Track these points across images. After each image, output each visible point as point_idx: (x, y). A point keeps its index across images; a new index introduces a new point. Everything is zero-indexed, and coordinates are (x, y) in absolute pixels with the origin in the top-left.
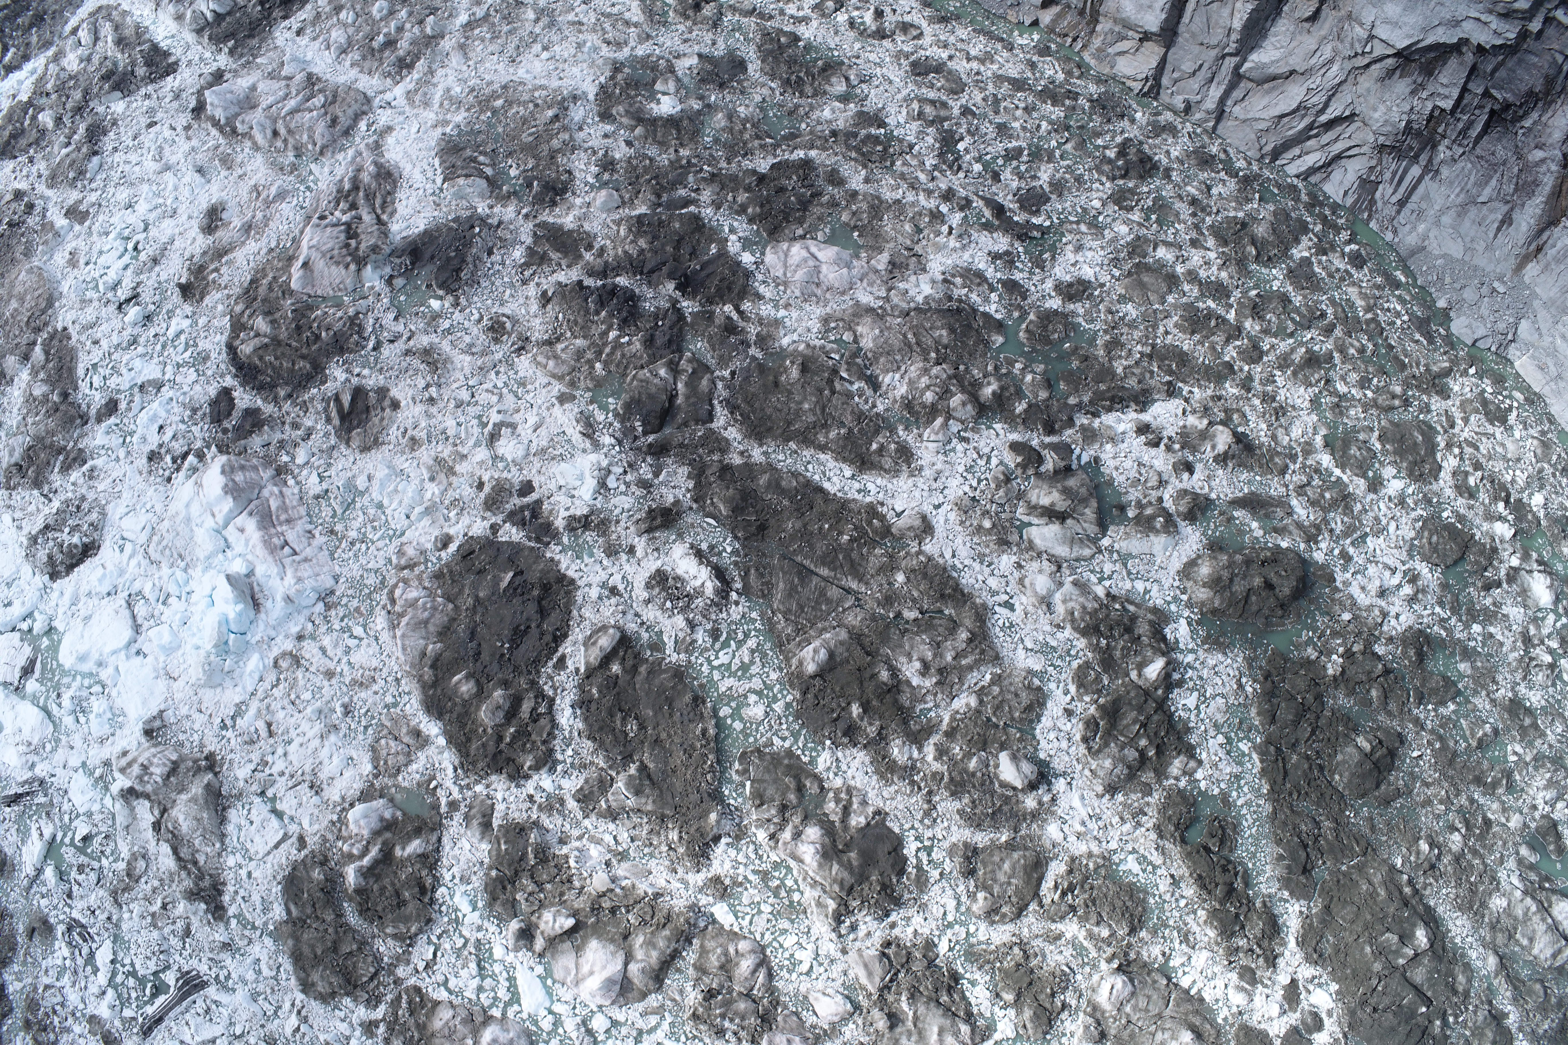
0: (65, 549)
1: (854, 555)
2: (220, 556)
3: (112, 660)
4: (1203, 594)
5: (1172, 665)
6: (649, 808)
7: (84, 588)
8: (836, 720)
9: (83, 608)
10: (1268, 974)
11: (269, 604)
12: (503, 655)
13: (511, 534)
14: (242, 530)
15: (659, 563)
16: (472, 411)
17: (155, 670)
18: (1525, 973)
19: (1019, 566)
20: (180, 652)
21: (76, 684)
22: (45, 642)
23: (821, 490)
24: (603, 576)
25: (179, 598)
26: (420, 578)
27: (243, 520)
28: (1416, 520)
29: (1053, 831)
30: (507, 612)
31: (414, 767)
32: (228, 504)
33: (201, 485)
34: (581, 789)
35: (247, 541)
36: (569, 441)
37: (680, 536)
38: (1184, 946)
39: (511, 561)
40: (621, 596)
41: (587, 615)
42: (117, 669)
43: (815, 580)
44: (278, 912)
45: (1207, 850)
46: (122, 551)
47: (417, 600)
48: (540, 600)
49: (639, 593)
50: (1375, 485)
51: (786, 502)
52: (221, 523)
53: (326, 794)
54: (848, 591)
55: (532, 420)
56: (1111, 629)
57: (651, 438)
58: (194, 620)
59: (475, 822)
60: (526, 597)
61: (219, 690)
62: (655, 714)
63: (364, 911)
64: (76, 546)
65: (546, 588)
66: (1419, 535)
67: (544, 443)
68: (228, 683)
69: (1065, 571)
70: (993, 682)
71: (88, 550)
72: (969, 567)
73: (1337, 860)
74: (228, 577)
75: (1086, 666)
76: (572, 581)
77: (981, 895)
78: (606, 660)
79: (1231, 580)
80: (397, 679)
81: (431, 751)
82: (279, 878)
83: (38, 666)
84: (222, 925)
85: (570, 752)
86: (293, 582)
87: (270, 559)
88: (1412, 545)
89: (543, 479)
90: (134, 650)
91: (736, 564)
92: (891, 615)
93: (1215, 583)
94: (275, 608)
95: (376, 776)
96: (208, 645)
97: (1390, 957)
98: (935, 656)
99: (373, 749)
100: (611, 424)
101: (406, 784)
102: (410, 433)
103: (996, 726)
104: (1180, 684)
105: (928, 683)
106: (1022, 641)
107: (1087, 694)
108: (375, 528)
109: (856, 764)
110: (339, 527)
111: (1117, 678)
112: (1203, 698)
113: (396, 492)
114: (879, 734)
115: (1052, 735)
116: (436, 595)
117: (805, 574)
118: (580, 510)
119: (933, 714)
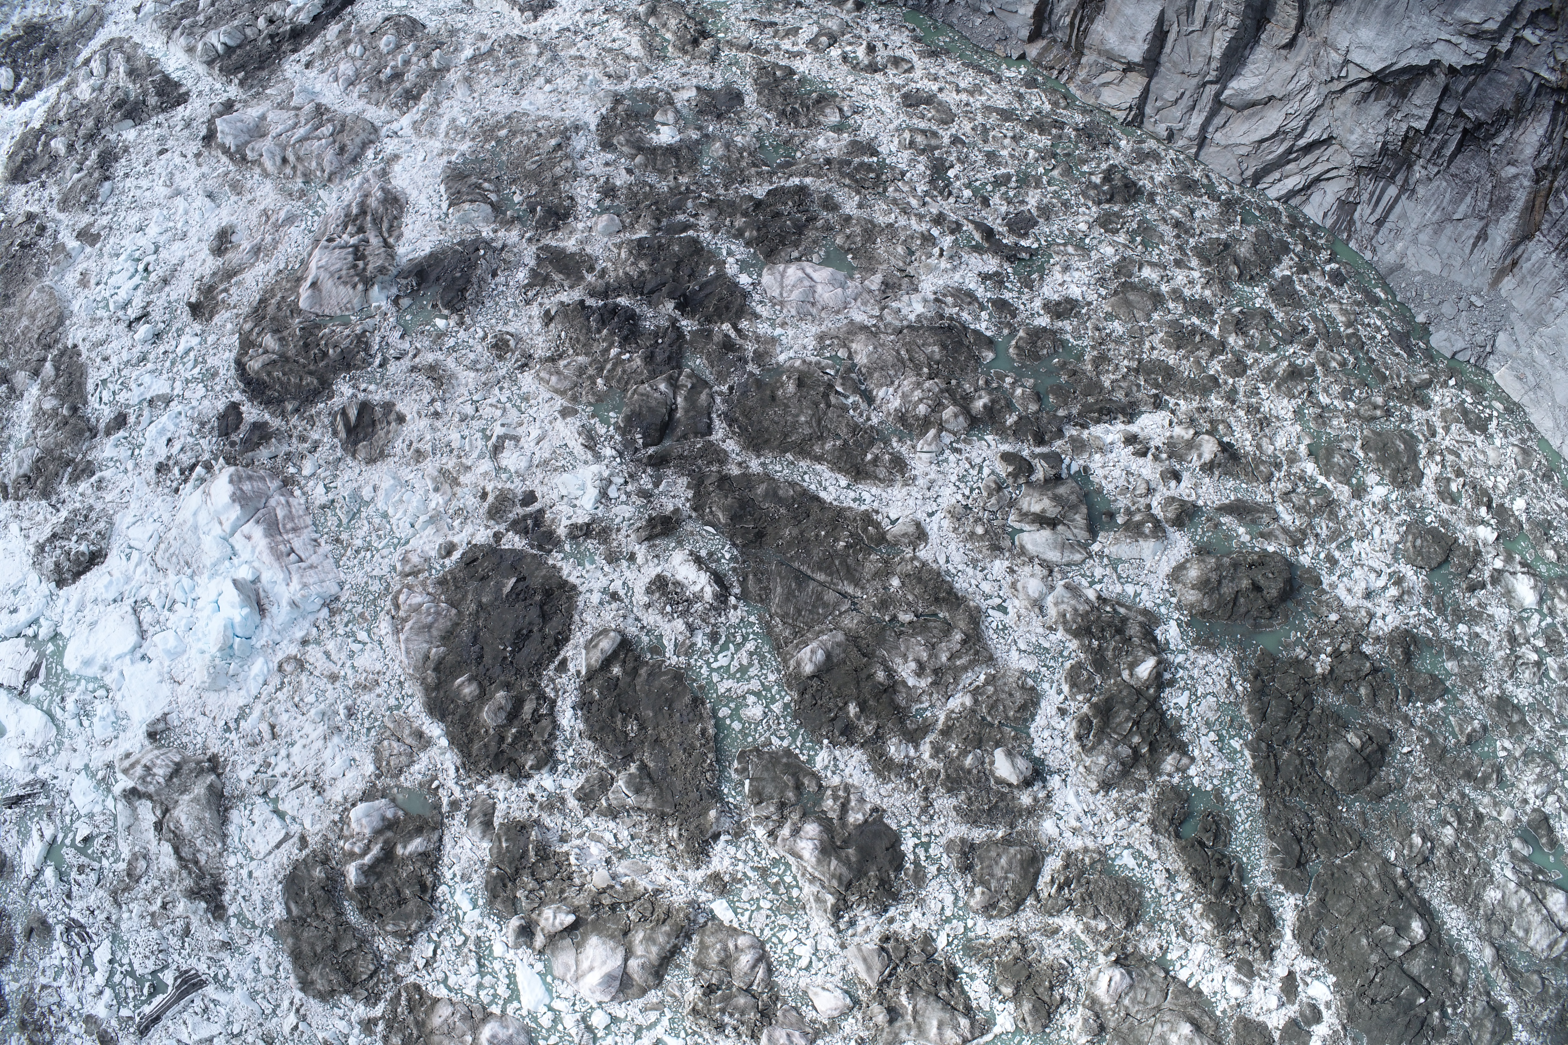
0: (72, 557)
1: (850, 561)
2: (227, 563)
3: (117, 665)
4: (1192, 596)
5: (1162, 665)
6: (649, 806)
7: (91, 595)
8: (833, 719)
9: (89, 614)
10: (1266, 966)
11: (274, 610)
12: (505, 658)
13: (514, 541)
14: (249, 538)
15: (659, 569)
16: (476, 424)
17: (160, 674)
18: (1522, 964)
19: (1011, 571)
20: (185, 657)
21: (80, 689)
22: (50, 648)
23: (817, 500)
24: (604, 582)
25: (185, 604)
26: (424, 584)
27: (250, 527)
28: (1399, 525)
29: (1048, 828)
30: (509, 617)
31: (416, 768)
32: (236, 511)
33: (209, 494)
34: (580, 789)
35: (254, 548)
36: (571, 453)
37: (680, 543)
38: (1181, 939)
39: (514, 568)
40: (622, 601)
41: (588, 620)
42: (122, 674)
43: (812, 585)
44: (278, 911)
45: (1202, 844)
46: (129, 559)
47: (420, 605)
48: (542, 605)
49: (640, 598)
50: (1359, 492)
51: (783, 511)
52: (228, 530)
53: (328, 794)
54: (844, 595)
55: (535, 433)
56: (1103, 630)
57: (651, 450)
58: (199, 626)
59: (476, 821)
60: (528, 602)
61: (223, 693)
62: (655, 717)
63: (364, 909)
64: (83, 554)
65: (548, 593)
66: (1403, 539)
67: (547, 456)
68: (232, 686)
69: (1057, 575)
70: (987, 682)
71: (95, 558)
72: (963, 572)
73: (1331, 854)
74: (235, 582)
75: (1078, 667)
76: (574, 587)
77: (978, 890)
78: (607, 663)
79: (1220, 582)
80: (400, 683)
81: (433, 751)
82: (280, 877)
83: (43, 671)
84: (221, 924)
85: (570, 752)
86: (298, 587)
87: (276, 565)
88: (1397, 549)
89: (545, 489)
90: (139, 655)
91: (734, 570)
92: (887, 618)
93: (1204, 585)
94: (280, 613)
95: (378, 777)
96: (214, 650)
97: (1386, 949)
98: (930, 656)
99: (376, 750)
100: (612, 437)
101: (408, 784)
102: (415, 445)
103: (991, 725)
104: (1172, 683)
105: (924, 683)
106: (1016, 643)
107: (1080, 693)
108: (379, 537)
109: (853, 762)
110: (344, 536)
111: (1109, 678)
112: (1195, 697)
113: (401, 501)
114: (876, 733)
115: (1046, 734)
116: (440, 601)
117: (802, 579)
118: (582, 518)
119: (929, 714)
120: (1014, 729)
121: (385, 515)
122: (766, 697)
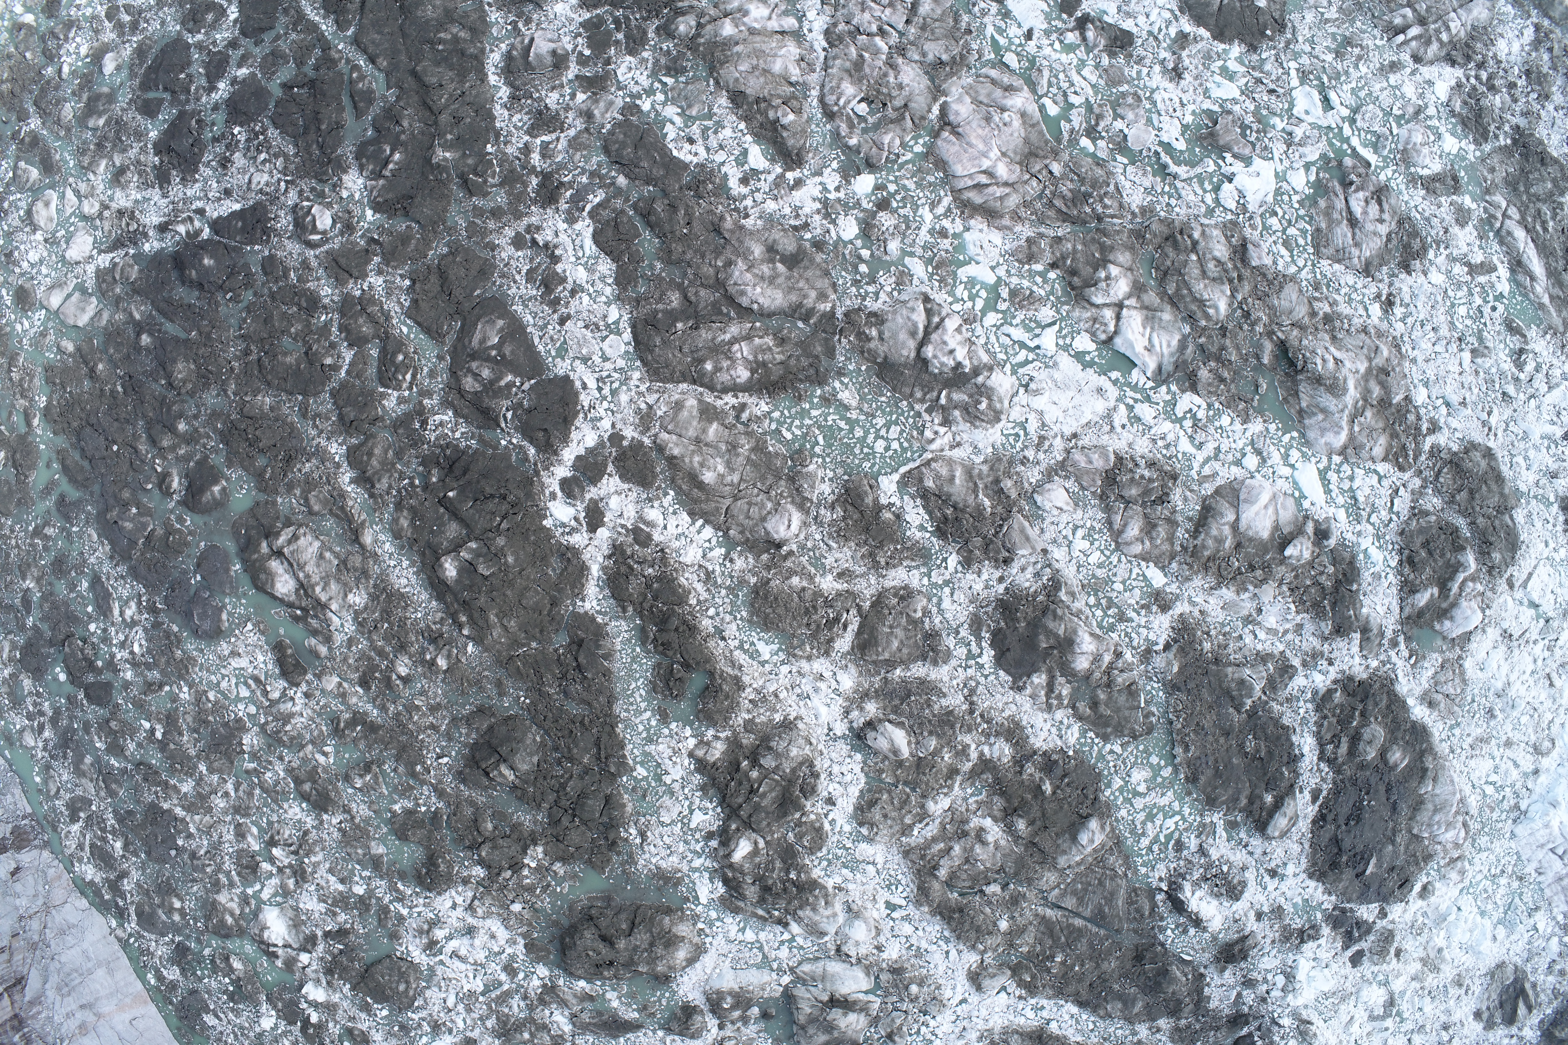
1: (1049, 943)
4: (682, 930)
5: (722, 855)
6: (1230, 670)
8: (1065, 776)
10: (621, 539)
12: (1367, 793)
13: (1367, 912)
15: (1234, 908)
16: (1409, 1026)
18: (329, 523)
19: (879, 949)
23: (1081, 1004)
24: (1283, 887)
28: (421, 1008)
29: (848, 681)
31: (1430, 673)
34: (1291, 678)
36: (1320, 1014)
37: (1215, 938)
38: (710, 568)
39: (1367, 886)
40: (1267, 870)
41: (1296, 847)
43: (1087, 913)
44: (1519, 515)
45: (686, 666)
47: (1446, 831)
48: (1340, 853)
49: (1250, 875)
51: (1116, 987)
53: (1498, 631)
54: (1055, 906)
55: (1355, 1028)
56: (784, 890)
57: (1245, 1031)
59: (1375, 631)
60: (1353, 854)
62: (1230, 759)
63: (1455, 531)
65: (1334, 868)
67: (1342, 1007)
70: (911, 827)
72: (932, 943)
73: (542, 652)
75: (812, 849)
76: (1311, 876)
77: (919, 614)
78: (1278, 804)
79: (651, 945)
81: (1418, 691)
82: (1524, 547)
84: (1561, 494)
85: (1302, 711)
86: (1552, 823)
88: (429, 982)
89: (1343, 972)
91: (1162, 919)
92: (1012, 886)
95: (1460, 657)
97: (485, 550)
98: (971, 850)
99: (1464, 681)
100: (1282, 1038)
101: (1435, 655)
102: (1463, 991)
103: (906, 783)
104: (710, 836)
105: (975, 822)
106: (878, 872)
107: (812, 822)
108: (1486, 891)
109: (1043, 735)
110: (1516, 884)
111: (779, 839)
112: (684, 820)
113: (1471, 931)
114: (1022, 767)
115: (849, 778)
116: (1429, 839)
117: (1099, 918)
118: (1309, 947)
119: (969, 791)
120: (881, 781)
121: (1483, 913)
122: (1128, 791)
